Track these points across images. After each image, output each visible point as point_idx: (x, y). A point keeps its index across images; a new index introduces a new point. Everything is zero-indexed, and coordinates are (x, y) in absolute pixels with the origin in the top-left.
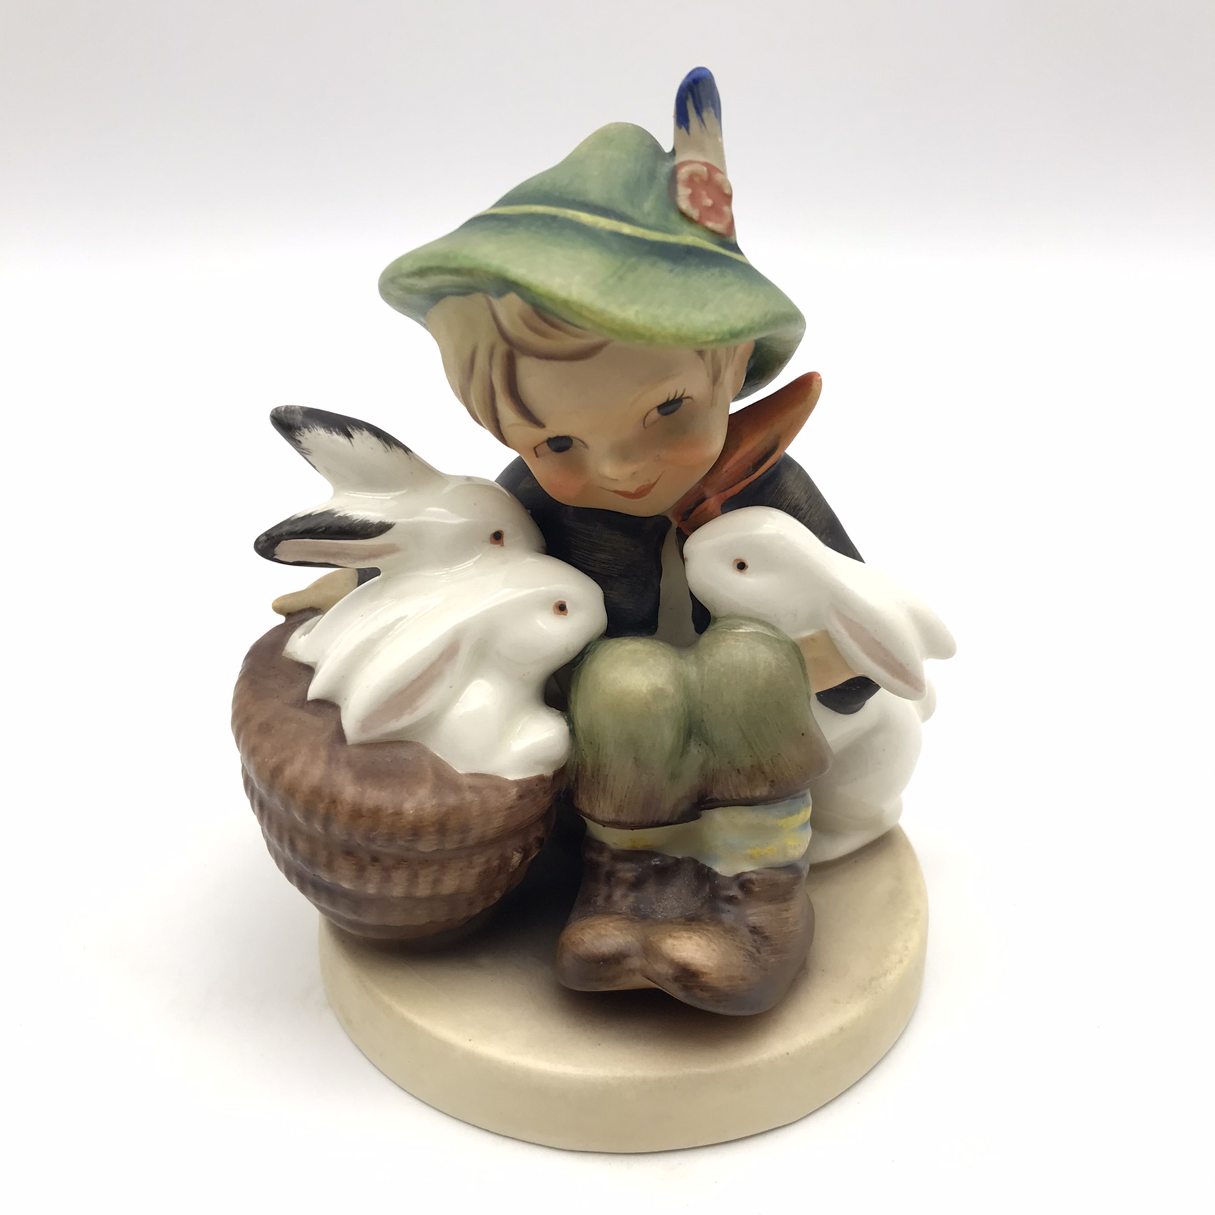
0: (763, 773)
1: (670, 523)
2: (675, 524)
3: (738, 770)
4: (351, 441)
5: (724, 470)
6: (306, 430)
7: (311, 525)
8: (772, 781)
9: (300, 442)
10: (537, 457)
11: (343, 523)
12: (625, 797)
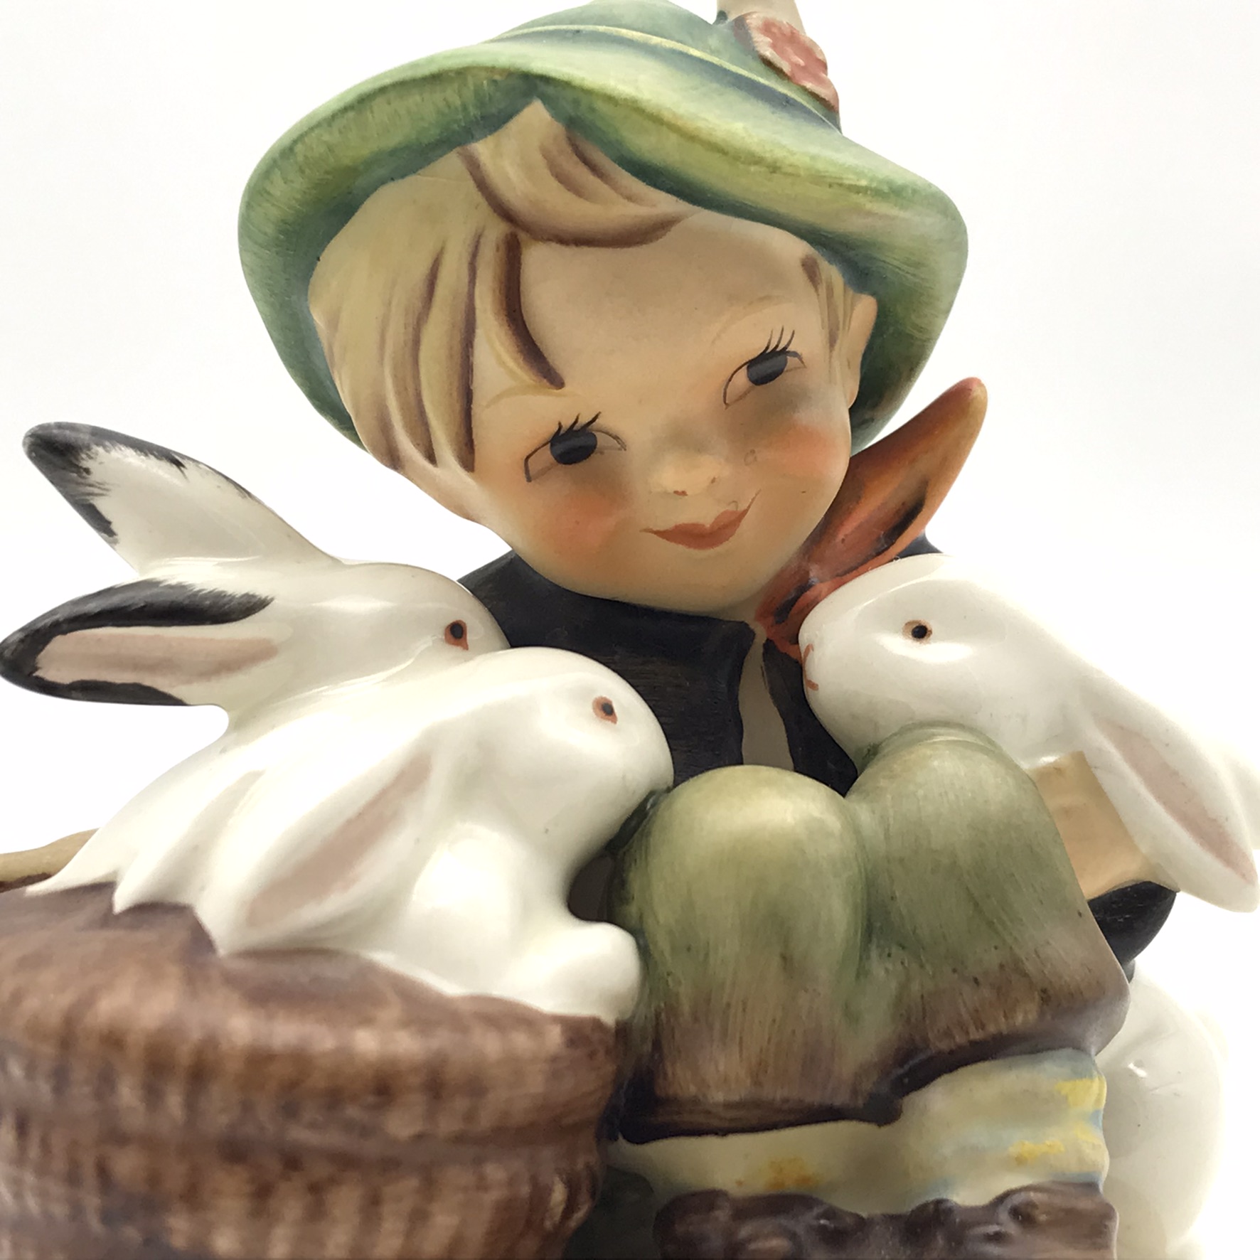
0: (1025, 975)
1: (751, 635)
2: (761, 634)
3: (976, 981)
4: (182, 472)
5: (841, 536)
6: (100, 450)
7: (115, 601)
8: (1044, 991)
9: (87, 471)
10: (529, 479)
11: (179, 597)
12: (769, 1040)
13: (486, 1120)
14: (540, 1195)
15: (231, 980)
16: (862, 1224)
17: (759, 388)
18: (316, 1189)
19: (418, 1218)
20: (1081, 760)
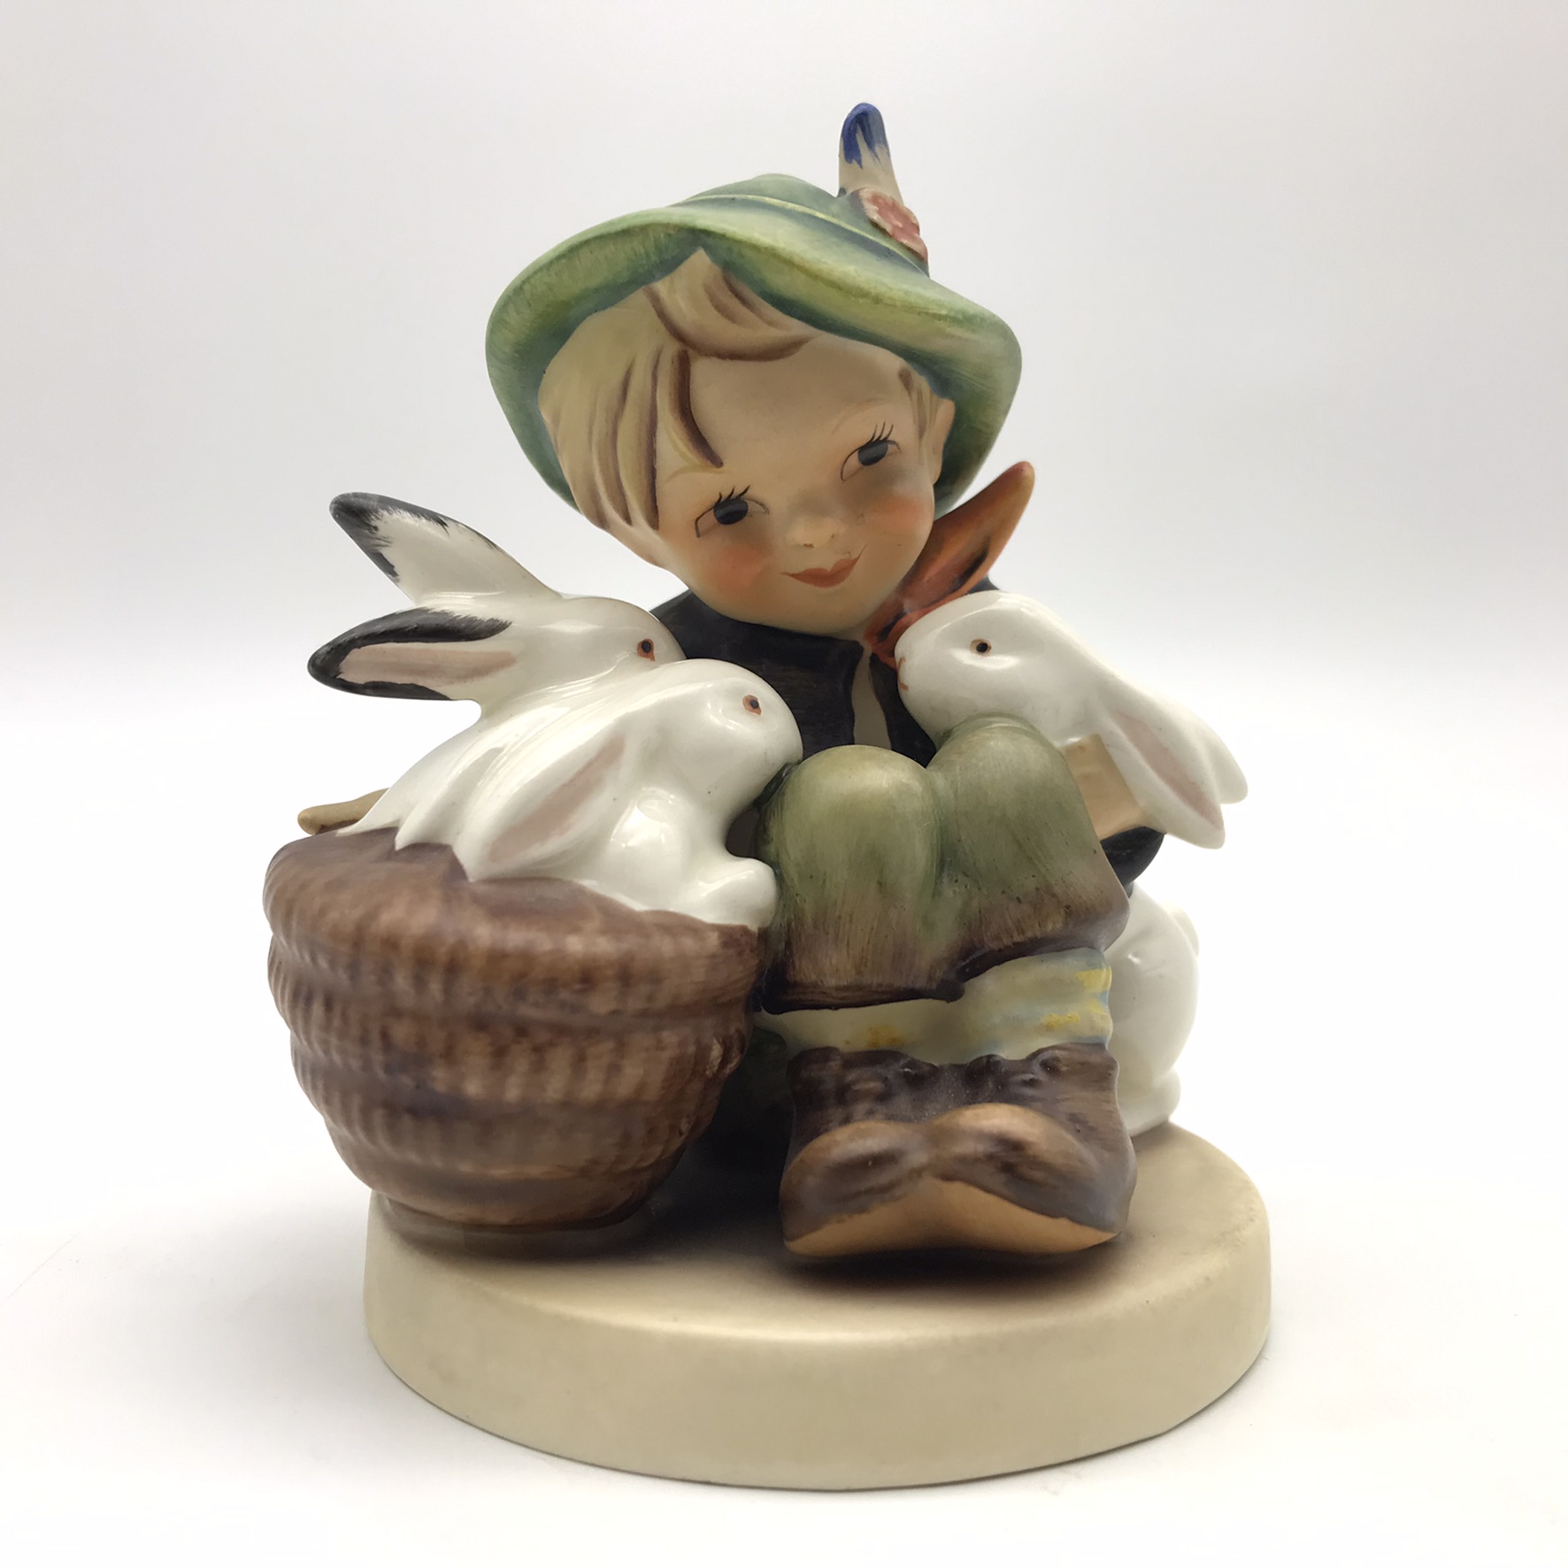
0: (1054, 895)
1: (860, 650)
2: (868, 649)
3: (1018, 899)
4: (445, 529)
5: (926, 578)
6: (385, 513)
7: (396, 623)
8: (1068, 907)
9: (376, 528)
11: (441, 621)
12: (869, 942)
13: (662, 1002)
14: (703, 1052)
15: (477, 900)
16: (935, 1071)
17: (866, 467)
18: (538, 1050)
19: (614, 1069)
20: (1098, 741)
